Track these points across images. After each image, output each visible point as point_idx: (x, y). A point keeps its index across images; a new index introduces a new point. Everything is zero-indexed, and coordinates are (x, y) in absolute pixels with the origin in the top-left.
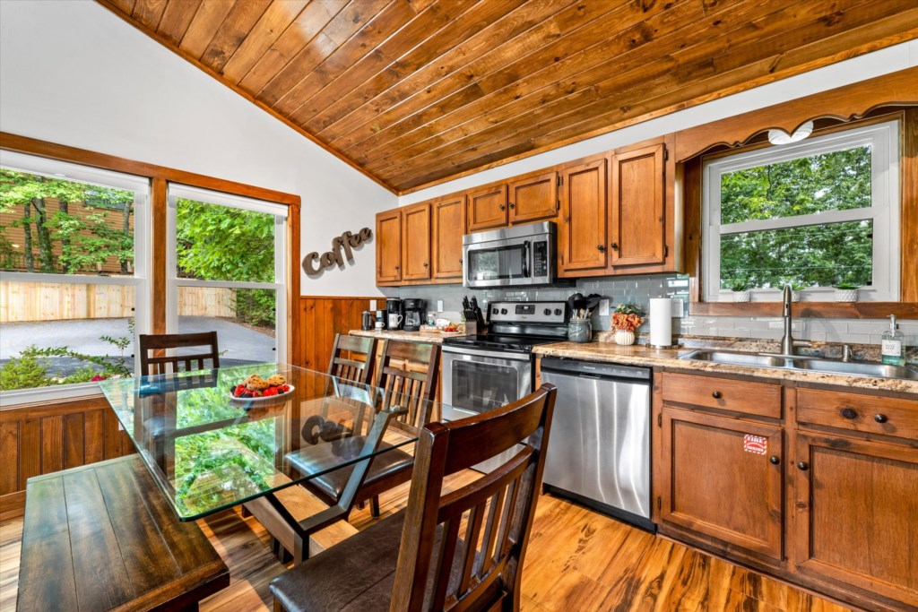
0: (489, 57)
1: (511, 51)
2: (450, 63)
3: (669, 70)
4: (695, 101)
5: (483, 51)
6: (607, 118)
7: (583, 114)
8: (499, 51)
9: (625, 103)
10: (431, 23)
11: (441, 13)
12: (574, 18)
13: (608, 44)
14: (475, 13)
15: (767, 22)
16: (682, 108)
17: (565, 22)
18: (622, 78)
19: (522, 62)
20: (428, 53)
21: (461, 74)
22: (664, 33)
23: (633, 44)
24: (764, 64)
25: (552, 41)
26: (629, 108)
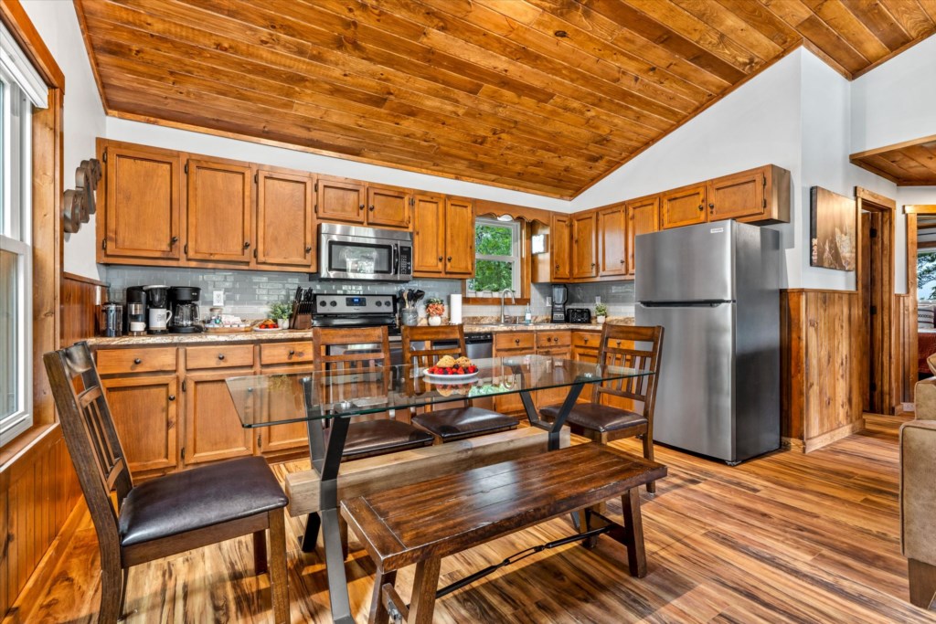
0: (418, 95)
1: (432, 103)
2: (390, 77)
3: (470, 160)
4: (463, 178)
5: (419, 90)
6: (422, 164)
7: (415, 155)
8: (426, 98)
9: (438, 162)
10: (417, 53)
11: (430, 56)
12: (473, 116)
13: (468, 135)
14: (444, 74)
15: (511, 164)
16: (457, 178)
17: (467, 114)
18: (454, 151)
19: (428, 112)
20: (389, 62)
21: (387, 87)
22: (487, 146)
23: (475, 142)
24: (493, 177)
25: (453, 115)
26: (438, 165)
